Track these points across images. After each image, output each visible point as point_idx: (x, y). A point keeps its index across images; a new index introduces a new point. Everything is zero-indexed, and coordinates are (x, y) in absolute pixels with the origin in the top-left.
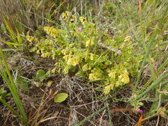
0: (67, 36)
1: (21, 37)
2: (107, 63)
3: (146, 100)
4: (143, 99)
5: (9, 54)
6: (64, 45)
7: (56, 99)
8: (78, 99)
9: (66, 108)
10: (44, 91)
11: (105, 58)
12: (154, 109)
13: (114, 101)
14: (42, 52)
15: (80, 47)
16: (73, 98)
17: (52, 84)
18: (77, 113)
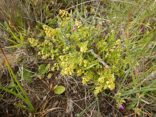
2: (98, 67)
3: (128, 99)
4: (126, 98)
6: (62, 45)
7: (56, 91)
8: (74, 91)
9: (64, 98)
10: (46, 83)
11: (97, 63)
12: (134, 104)
13: (103, 95)
14: (43, 54)
15: (75, 49)
16: (70, 90)
17: (52, 76)
18: (73, 103)
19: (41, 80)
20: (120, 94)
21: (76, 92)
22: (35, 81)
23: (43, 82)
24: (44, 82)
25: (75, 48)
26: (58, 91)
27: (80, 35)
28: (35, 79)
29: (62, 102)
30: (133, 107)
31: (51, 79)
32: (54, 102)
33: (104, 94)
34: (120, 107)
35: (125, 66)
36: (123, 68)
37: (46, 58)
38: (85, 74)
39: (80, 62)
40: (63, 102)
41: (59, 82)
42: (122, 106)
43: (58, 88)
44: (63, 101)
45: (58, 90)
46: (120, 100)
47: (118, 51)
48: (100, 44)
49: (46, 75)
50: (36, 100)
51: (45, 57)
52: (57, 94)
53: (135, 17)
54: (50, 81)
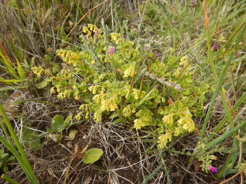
0: (93, 62)
1: (23, 67)
2: (158, 101)
3: (220, 151)
4: (216, 150)
5: (6, 94)
6: (90, 76)
7: (86, 158)
8: (119, 156)
9: (101, 171)
10: (66, 148)
11: (155, 93)
12: (231, 162)
13: (172, 155)
14: (58, 90)
15: (115, 78)
16: (111, 154)
17: (76, 135)
18: (119, 177)
19: (57, 143)
20: (203, 145)
21: (123, 157)
22: (45, 146)
23: (60, 145)
24: (63, 146)
25: (115, 76)
26: (90, 158)
27: (120, 55)
28: (46, 143)
29: (97, 178)
30: (230, 169)
31: (74, 140)
32: (84, 180)
33: (173, 153)
34: (209, 169)
35: (203, 98)
36: (200, 101)
37: (65, 96)
38: (137, 115)
39: (127, 92)
40: (100, 178)
41: (89, 143)
42: (211, 166)
43: (88, 153)
44: (101, 176)
45: (89, 156)
46: (206, 156)
47: (186, 74)
48: (155, 67)
49: (66, 132)
50: (49, 179)
51: (63, 95)
52: (88, 164)
53: (200, 33)
54: (73, 142)
